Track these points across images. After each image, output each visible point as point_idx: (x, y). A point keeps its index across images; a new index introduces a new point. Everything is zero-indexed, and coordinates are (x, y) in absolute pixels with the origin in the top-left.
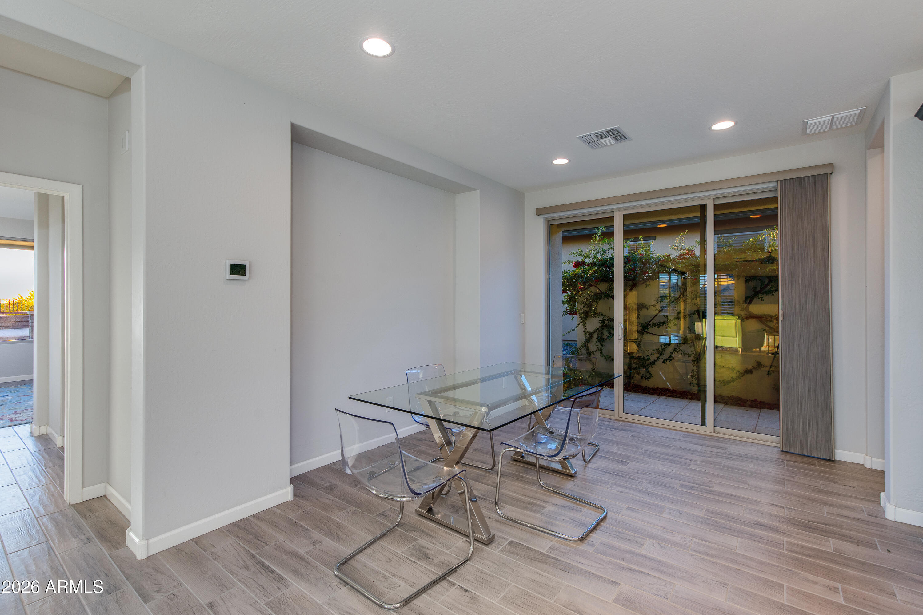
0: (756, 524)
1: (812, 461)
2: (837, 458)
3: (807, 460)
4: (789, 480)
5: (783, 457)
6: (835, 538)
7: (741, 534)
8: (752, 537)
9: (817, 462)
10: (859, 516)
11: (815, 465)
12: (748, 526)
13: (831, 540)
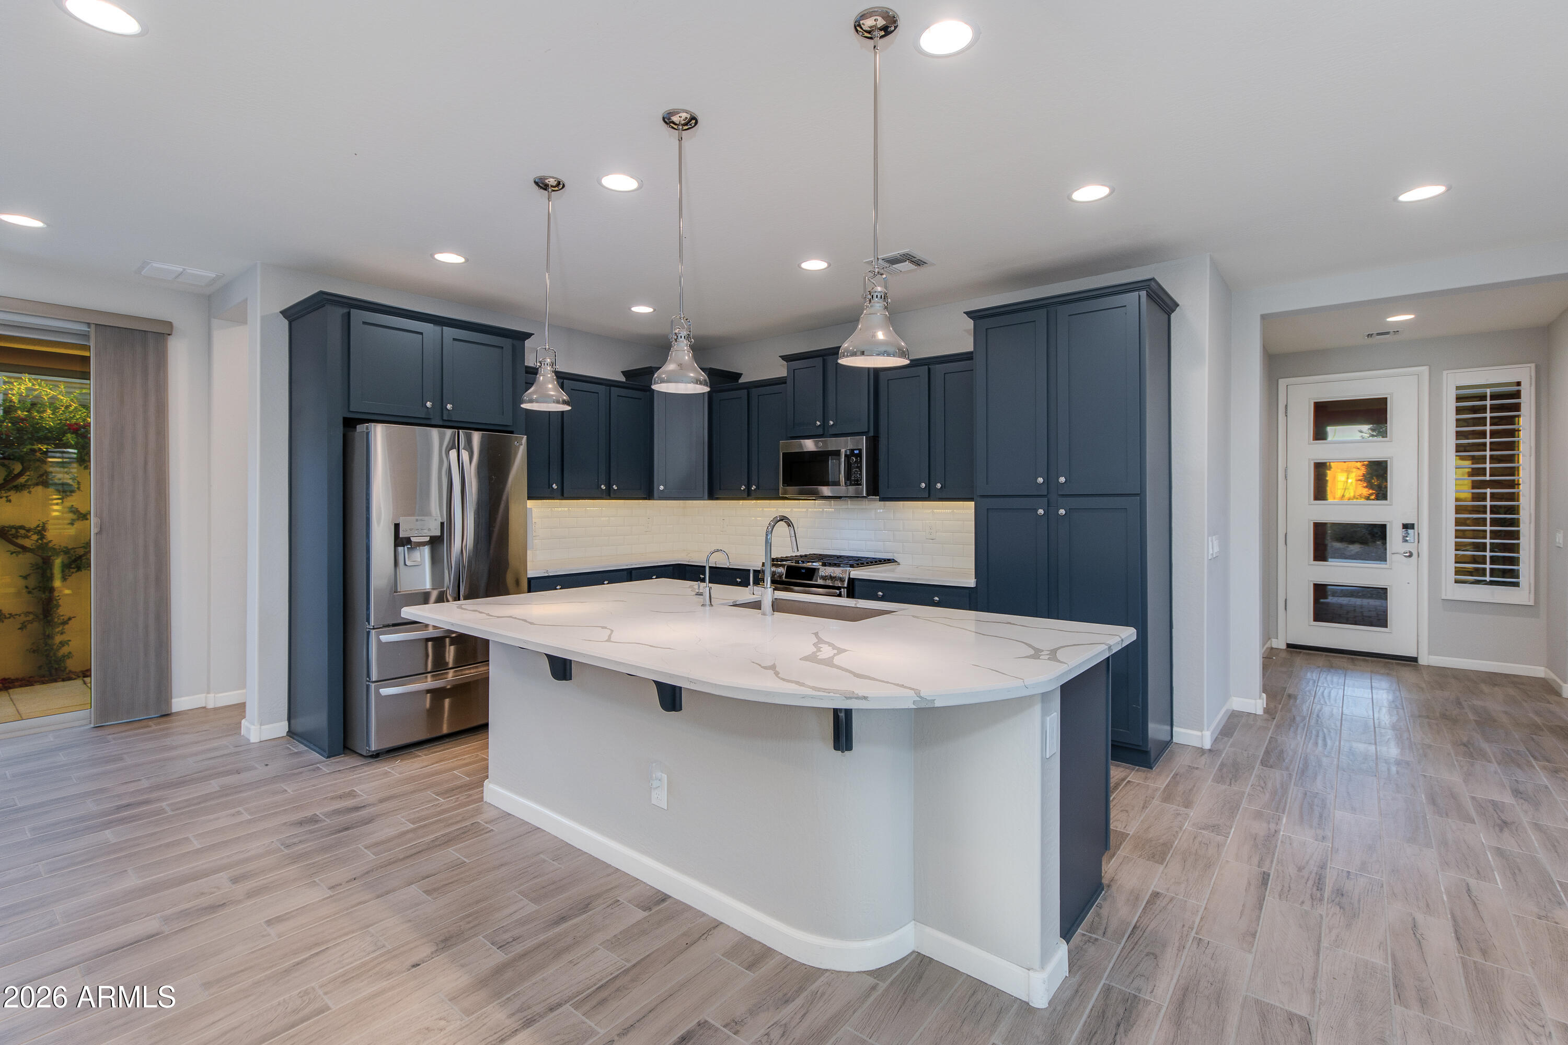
0: (118, 809)
1: (144, 723)
2: (175, 708)
3: (136, 725)
4: (127, 753)
5: (100, 733)
6: (215, 778)
7: (108, 825)
8: (122, 821)
9: (150, 723)
10: (226, 752)
11: (150, 726)
12: (110, 815)
13: (211, 781)
